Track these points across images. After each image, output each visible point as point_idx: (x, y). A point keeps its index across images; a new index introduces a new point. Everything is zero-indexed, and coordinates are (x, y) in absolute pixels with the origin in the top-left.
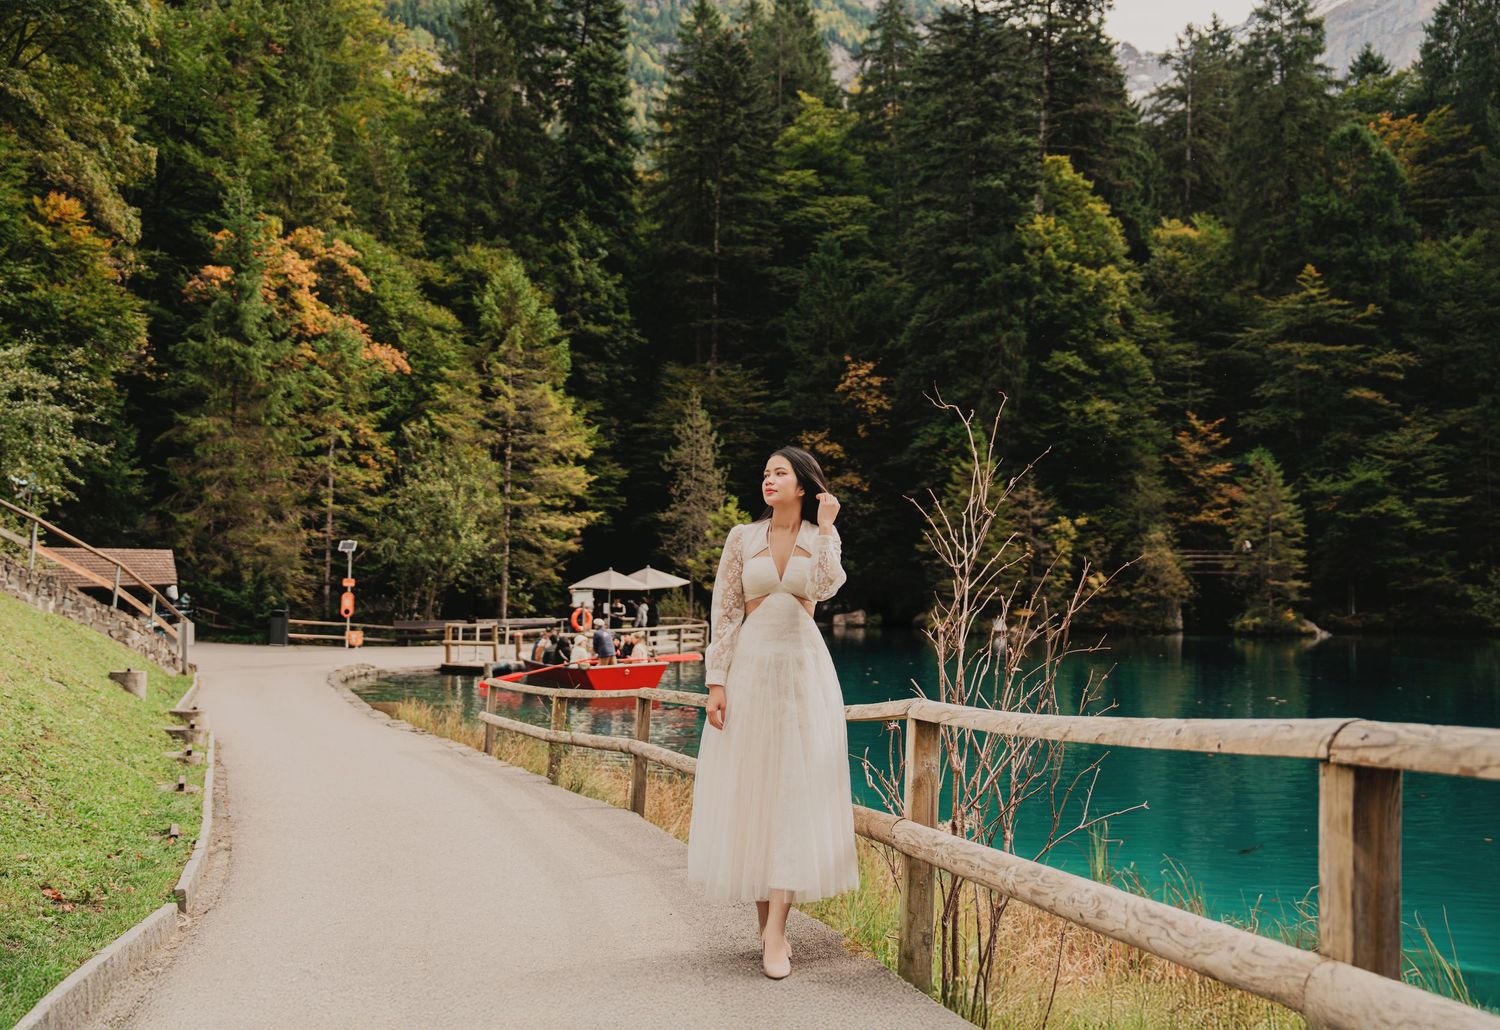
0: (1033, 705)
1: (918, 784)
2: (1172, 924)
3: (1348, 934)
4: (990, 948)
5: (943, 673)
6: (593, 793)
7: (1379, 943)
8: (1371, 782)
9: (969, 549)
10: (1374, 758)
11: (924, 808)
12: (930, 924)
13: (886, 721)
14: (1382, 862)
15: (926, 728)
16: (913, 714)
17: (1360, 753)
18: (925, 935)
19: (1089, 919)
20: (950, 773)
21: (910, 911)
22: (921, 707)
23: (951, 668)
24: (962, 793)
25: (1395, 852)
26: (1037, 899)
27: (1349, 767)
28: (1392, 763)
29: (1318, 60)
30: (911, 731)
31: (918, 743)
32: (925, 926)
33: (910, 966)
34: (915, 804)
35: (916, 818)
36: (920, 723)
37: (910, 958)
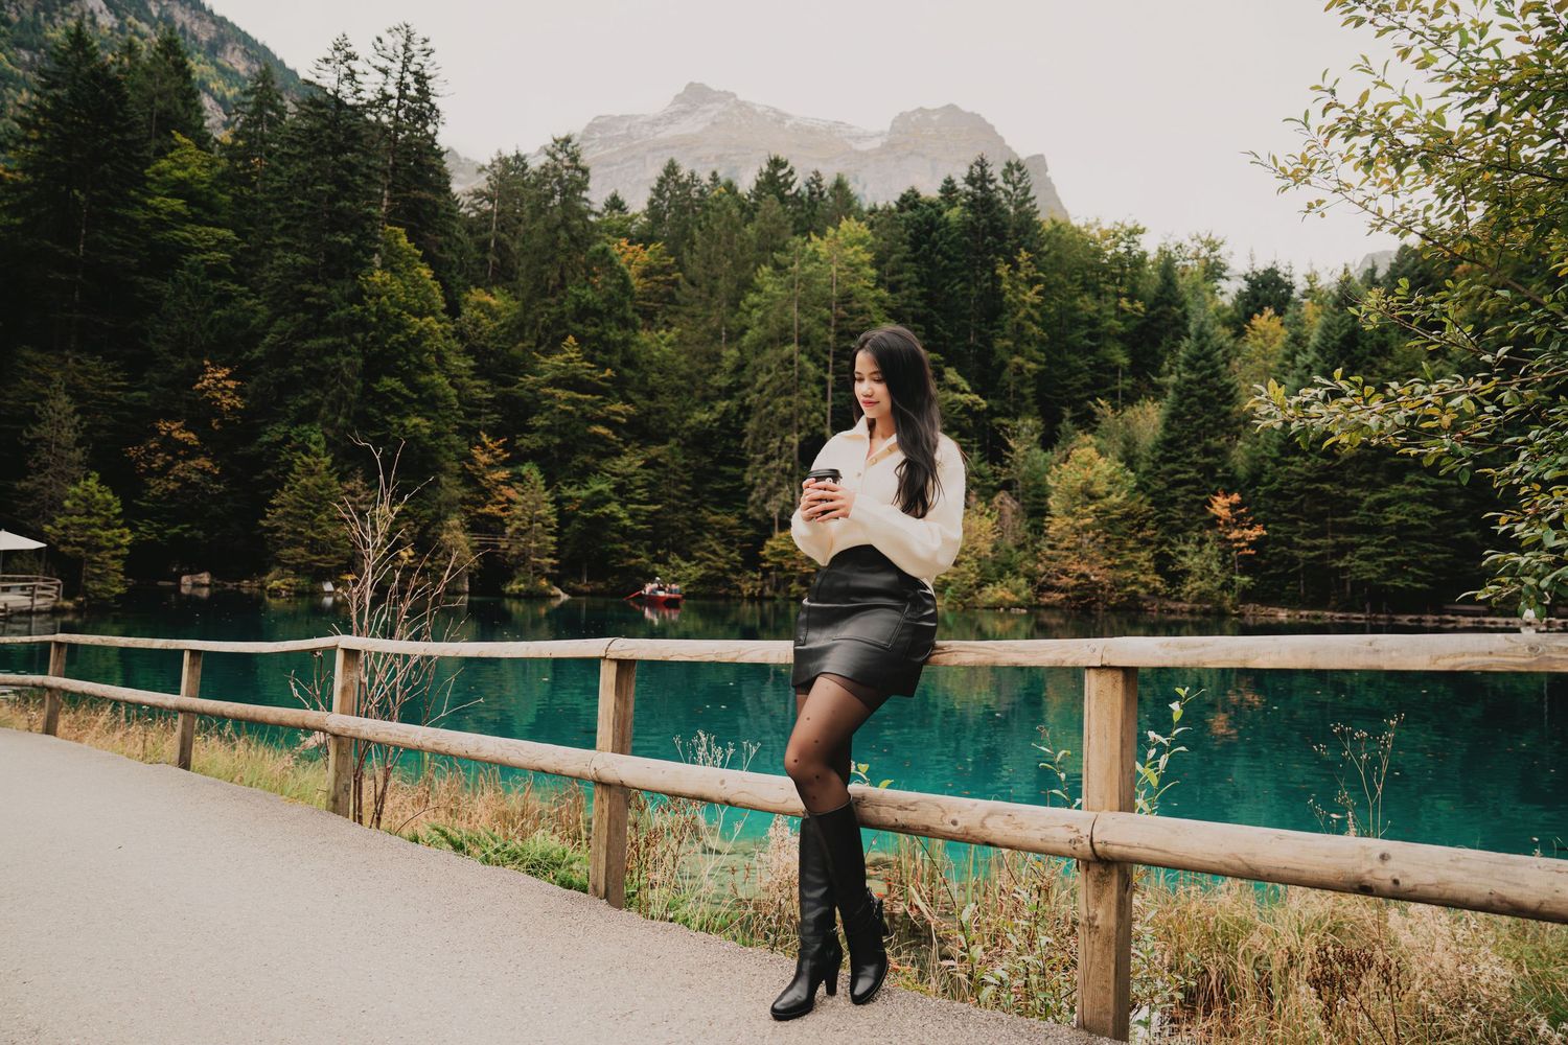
0: (417, 637)
1: (344, 690)
2: (521, 747)
3: (610, 741)
4: (383, 794)
7: (623, 742)
8: (624, 665)
9: (374, 537)
10: (626, 655)
11: (348, 706)
12: (349, 778)
13: (313, 651)
14: (626, 703)
15: (352, 654)
16: (338, 646)
17: (621, 653)
18: (346, 785)
19: (472, 753)
20: (360, 683)
22: (342, 641)
23: (360, 615)
24: (366, 697)
25: (632, 699)
26: (437, 748)
27: (615, 660)
28: (634, 658)
29: (585, 194)
30: (340, 657)
31: (345, 664)
32: (346, 781)
33: (336, 806)
34: (342, 703)
35: (343, 712)
36: (346, 651)
37: (335, 800)
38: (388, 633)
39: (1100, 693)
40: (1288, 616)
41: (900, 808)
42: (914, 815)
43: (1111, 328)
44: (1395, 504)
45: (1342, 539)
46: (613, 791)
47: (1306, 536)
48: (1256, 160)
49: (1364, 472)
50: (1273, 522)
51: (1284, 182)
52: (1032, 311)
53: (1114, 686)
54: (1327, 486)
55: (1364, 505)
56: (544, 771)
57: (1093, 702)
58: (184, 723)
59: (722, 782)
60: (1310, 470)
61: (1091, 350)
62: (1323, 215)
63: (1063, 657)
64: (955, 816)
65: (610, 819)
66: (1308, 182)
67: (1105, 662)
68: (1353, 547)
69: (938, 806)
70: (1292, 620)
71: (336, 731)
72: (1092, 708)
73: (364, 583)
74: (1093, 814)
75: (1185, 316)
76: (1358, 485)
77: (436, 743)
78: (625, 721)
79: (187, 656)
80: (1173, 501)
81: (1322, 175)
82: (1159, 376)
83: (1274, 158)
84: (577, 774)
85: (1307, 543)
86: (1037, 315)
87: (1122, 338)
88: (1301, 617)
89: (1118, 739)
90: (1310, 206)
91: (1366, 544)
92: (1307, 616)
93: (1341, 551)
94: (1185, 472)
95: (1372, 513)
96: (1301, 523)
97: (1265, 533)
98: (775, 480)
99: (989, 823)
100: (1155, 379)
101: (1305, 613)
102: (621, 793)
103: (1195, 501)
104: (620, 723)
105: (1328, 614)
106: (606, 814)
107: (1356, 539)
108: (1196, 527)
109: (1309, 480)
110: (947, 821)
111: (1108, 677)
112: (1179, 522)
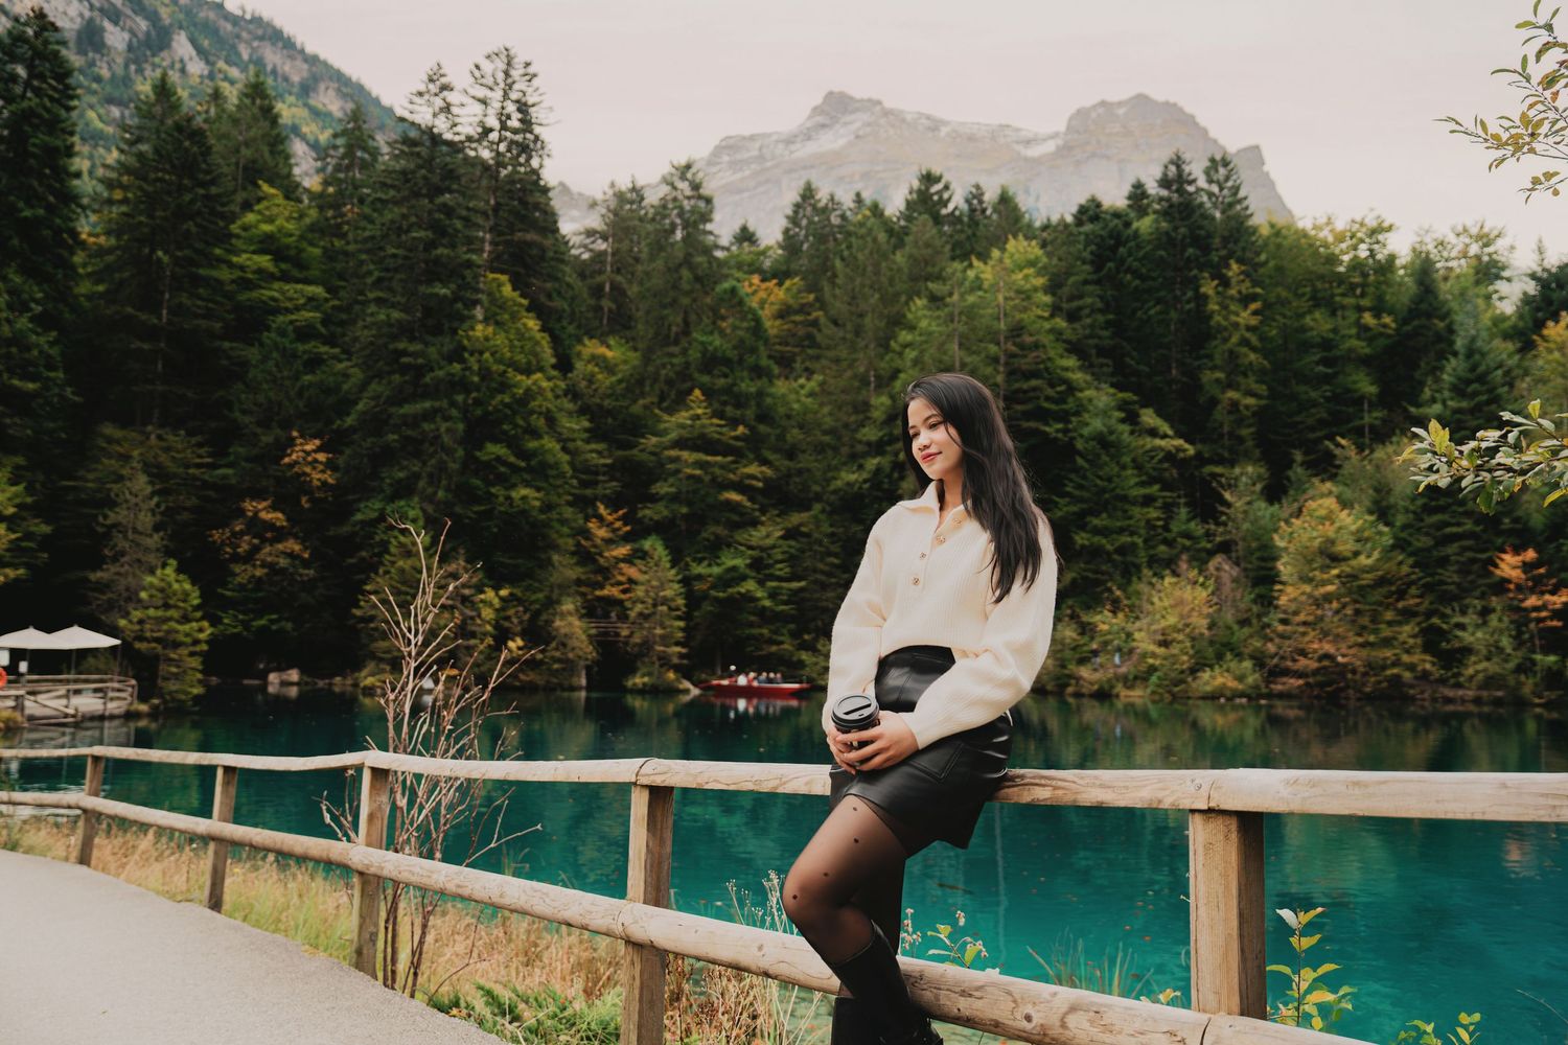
0: (459, 755)
1: (371, 817)
2: (547, 894)
3: (643, 889)
5: (391, 733)
6: (29, 850)
7: (658, 889)
8: (657, 795)
9: (416, 636)
10: (658, 781)
11: (376, 836)
12: (376, 925)
13: (344, 769)
14: (662, 842)
15: (380, 774)
16: (368, 763)
17: (653, 777)
18: (372, 934)
19: (495, 899)
20: (394, 807)
21: (361, 916)
22: (373, 757)
23: (398, 728)
24: (403, 824)
25: (668, 835)
26: (460, 891)
27: (647, 787)
28: (667, 783)
29: (709, 227)
30: (367, 776)
31: (373, 786)
32: (372, 929)
33: (361, 960)
34: (368, 834)
35: (369, 845)
36: (374, 770)
37: (359, 952)
38: (428, 747)
39: (1208, 846)
41: (964, 993)
42: (978, 1004)
43: (1350, 350)
46: (645, 952)
48: (1458, 128)
51: (1499, 153)
52: (1248, 335)
53: (1226, 837)
56: (569, 925)
57: (1200, 858)
58: (216, 853)
59: (760, 948)
61: (1327, 379)
62: (1556, 193)
63: (1160, 795)
64: (1029, 1009)
65: (641, 989)
66: (1532, 151)
67: (1213, 804)
69: (1009, 993)
71: (360, 868)
72: (1200, 867)
73: (403, 689)
74: (1204, 1017)
75: (1451, 330)
77: (459, 886)
78: (660, 863)
79: (220, 772)
80: (1444, 561)
81: (1551, 140)
82: (1418, 405)
83: (1483, 124)
84: (604, 930)
86: (1254, 340)
87: (1365, 362)
89: (1235, 912)
90: (1536, 181)
94: (1458, 524)
99: (1072, 1021)
100: (1412, 410)
102: (653, 957)
103: (1473, 561)
104: (654, 866)
106: (638, 982)
108: (1477, 593)
110: (1019, 1016)
111: (1218, 826)
112: (1452, 587)
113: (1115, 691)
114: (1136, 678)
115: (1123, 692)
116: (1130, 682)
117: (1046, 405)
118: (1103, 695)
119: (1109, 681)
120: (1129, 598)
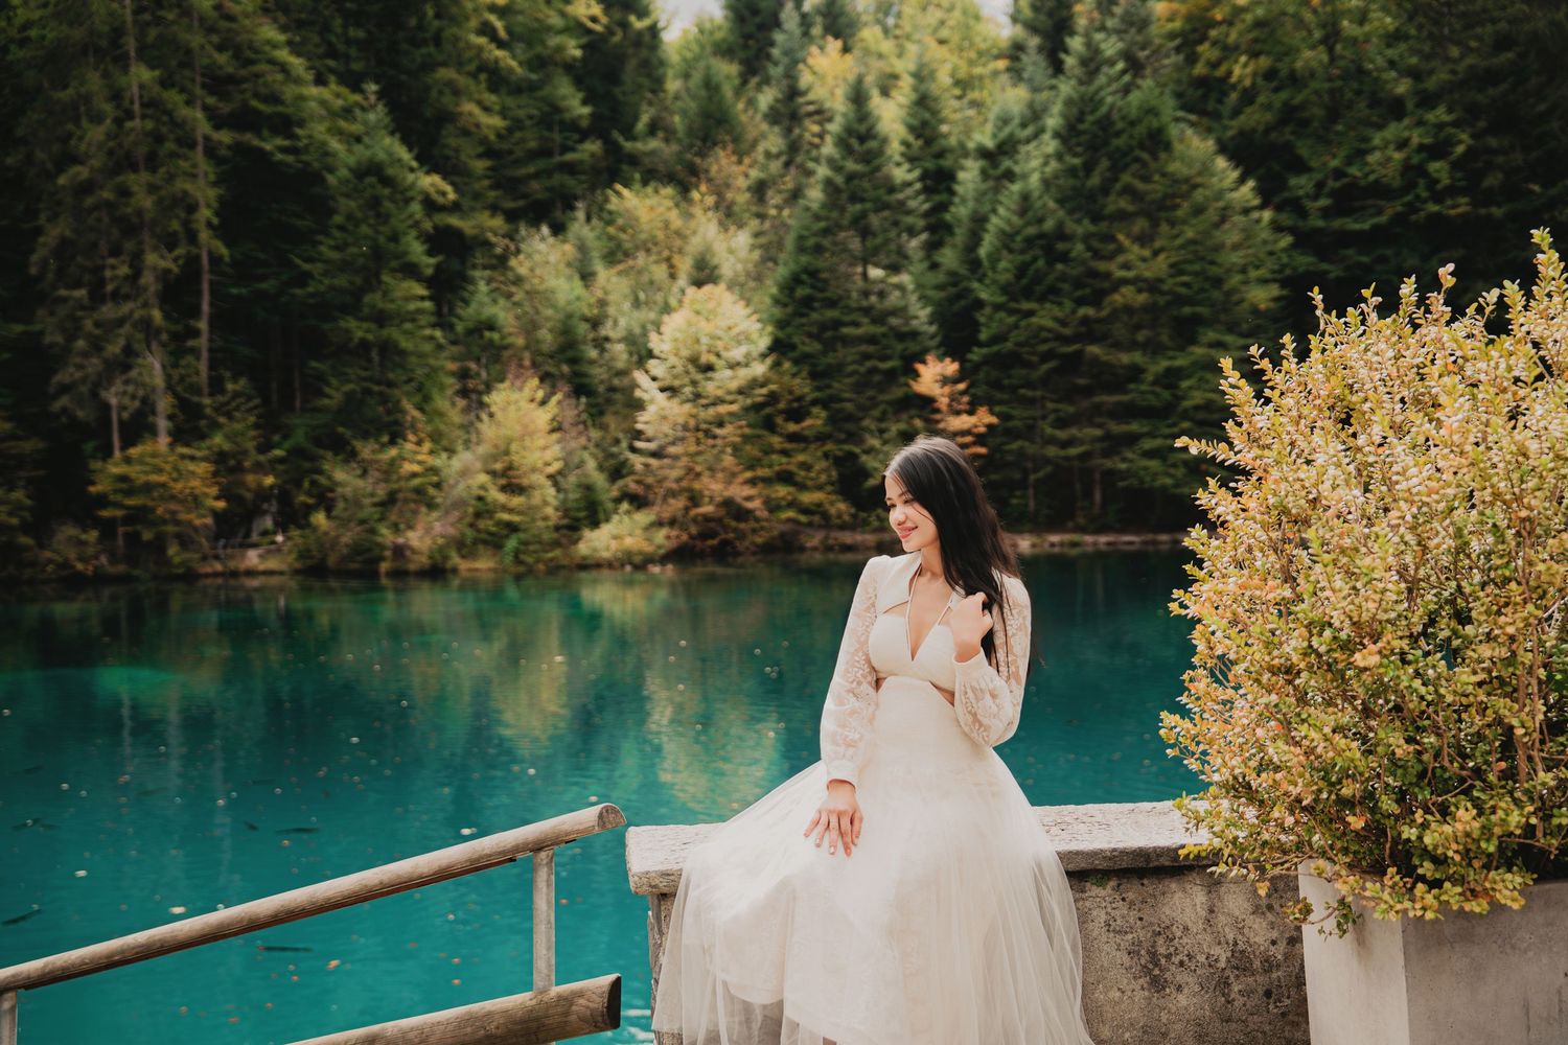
40: (1034, 546)
44: (1189, 377)
45: (1117, 428)
47: (1062, 423)
49: (1138, 327)
50: (1001, 402)
54: (1094, 349)
55: (1150, 378)
60: (1063, 323)
68: (1132, 440)
70: (1037, 551)
75: (654, 31)
76: (1133, 345)
80: (837, 370)
85: (1062, 434)
88: (1053, 545)
91: (1152, 435)
92: (1062, 544)
93: (1115, 444)
94: (856, 324)
95: (1158, 389)
96: (1050, 405)
97: (994, 420)
98: (122, 342)
101: (1055, 538)
103: (873, 371)
105: (1089, 539)
107: (1135, 427)
108: (876, 413)
109: (1066, 340)
112: (849, 406)
113: (449, 565)
114: (476, 542)
115: (464, 566)
116: (464, 547)
117: (254, 103)
118: (436, 573)
119: (441, 549)
120: (430, 421)
